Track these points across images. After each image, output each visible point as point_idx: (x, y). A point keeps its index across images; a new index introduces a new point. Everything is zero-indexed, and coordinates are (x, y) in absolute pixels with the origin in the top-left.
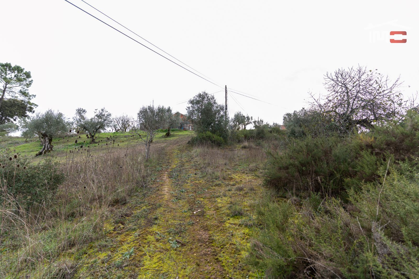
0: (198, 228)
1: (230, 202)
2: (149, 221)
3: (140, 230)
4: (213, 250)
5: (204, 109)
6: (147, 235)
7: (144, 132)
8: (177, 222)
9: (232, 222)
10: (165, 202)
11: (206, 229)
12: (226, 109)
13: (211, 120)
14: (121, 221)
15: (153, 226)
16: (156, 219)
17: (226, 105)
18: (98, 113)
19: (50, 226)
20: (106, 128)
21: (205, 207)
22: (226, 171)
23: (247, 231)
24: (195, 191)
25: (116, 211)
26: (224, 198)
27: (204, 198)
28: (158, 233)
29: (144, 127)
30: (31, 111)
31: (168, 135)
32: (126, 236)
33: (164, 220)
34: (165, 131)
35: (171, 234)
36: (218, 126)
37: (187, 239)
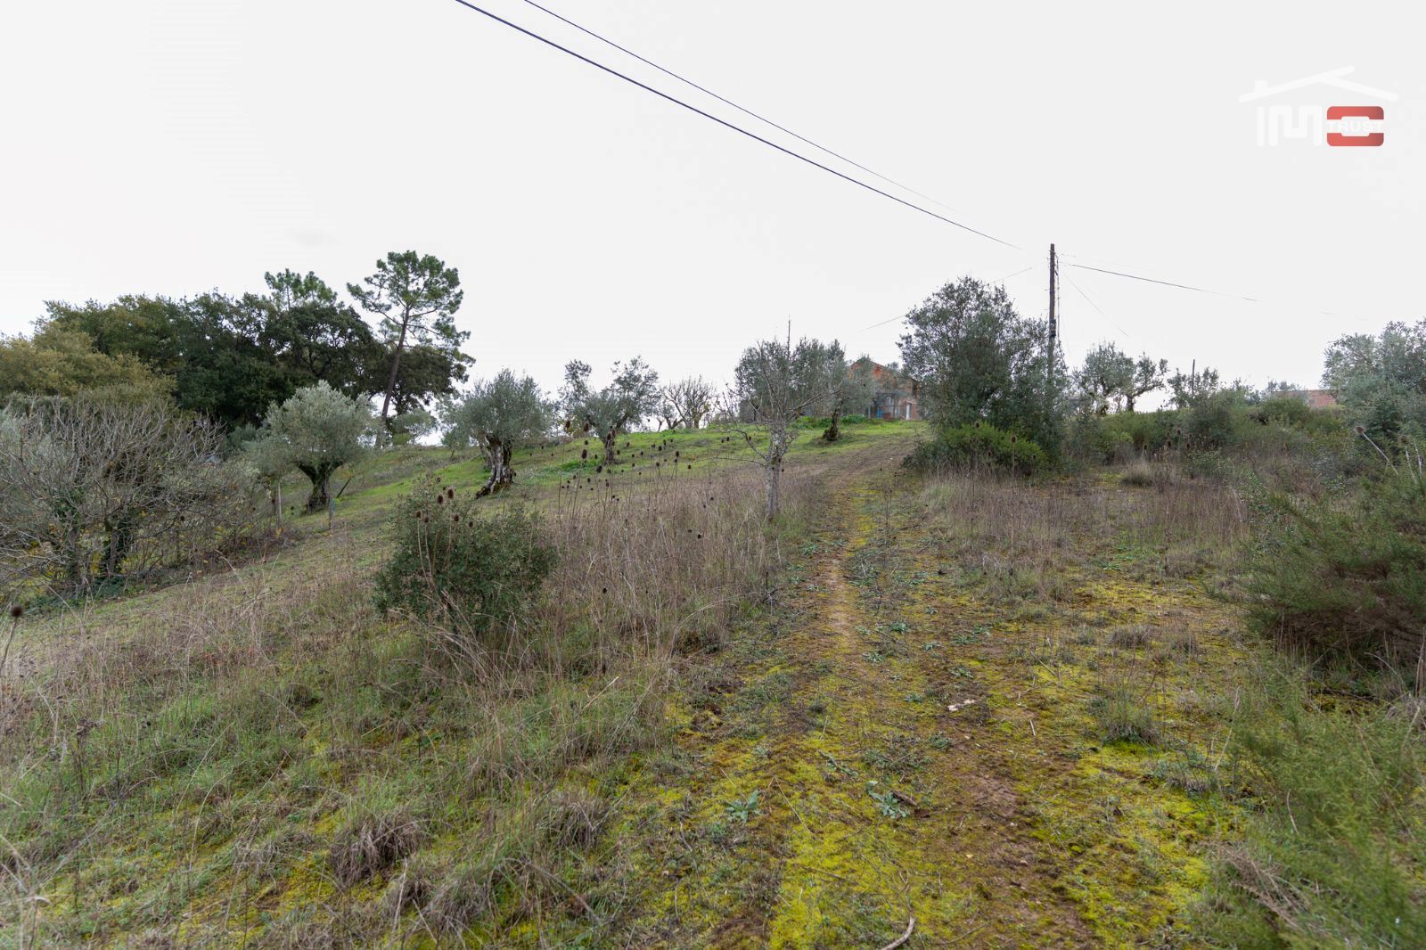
0: (972, 765)
1: (1091, 688)
2: (796, 715)
3: (771, 740)
4: (1042, 856)
5: (967, 339)
6: (793, 759)
7: (761, 428)
8: (888, 732)
9: (1109, 764)
10: (840, 659)
11: (1003, 771)
12: (1053, 335)
13: (994, 379)
14: (711, 699)
15: (809, 732)
16: (819, 710)
17: (1053, 321)
18: (622, 374)
19: (530, 692)
20: (644, 418)
21: (990, 692)
22: (1062, 571)
23: (1183, 807)
24: (945, 634)
25: (694, 669)
26: (1063, 668)
27: (981, 661)
28: (830, 755)
29: (752, 410)
30: (460, 377)
31: (831, 437)
32: (729, 751)
33: (844, 719)
34: (822, 424)
35: (873, 769)
36: (1019, 400)
37: (932, 796)
